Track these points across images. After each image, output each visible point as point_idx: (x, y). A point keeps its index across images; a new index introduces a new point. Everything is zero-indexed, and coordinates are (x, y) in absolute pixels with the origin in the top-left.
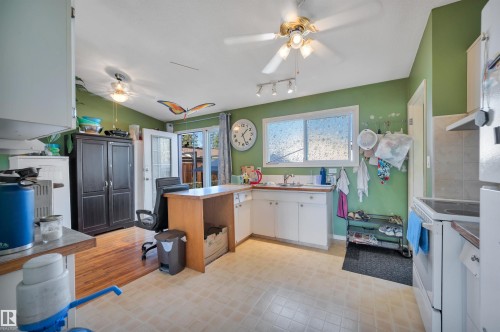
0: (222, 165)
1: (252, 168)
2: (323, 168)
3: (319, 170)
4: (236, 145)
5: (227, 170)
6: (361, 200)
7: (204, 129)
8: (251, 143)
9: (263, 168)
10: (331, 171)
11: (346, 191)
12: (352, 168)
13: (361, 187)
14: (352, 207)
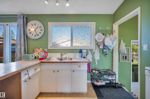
0: (19, 47)
1: (41, 49)
2: (80, 49)
3: (79, 50)
4: (30, 35)
5: (23, 50)
6: (97, 64)
7: (5, 24)
8: (40, 35)
9: (48, 50)
10: (84, 51)
11: (91, 61)
12: (93, 49)
13: (97, 58)
14: (92, 67)
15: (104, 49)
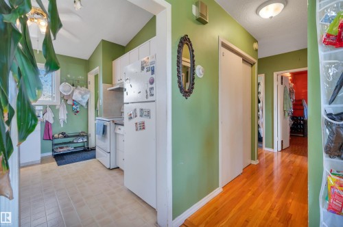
6: (62, 126)
10: (37, 108)
11: (51, 121)
12: (55, 106)
13: (63, 117)
14: (55, 132)
15: (75, 108)
